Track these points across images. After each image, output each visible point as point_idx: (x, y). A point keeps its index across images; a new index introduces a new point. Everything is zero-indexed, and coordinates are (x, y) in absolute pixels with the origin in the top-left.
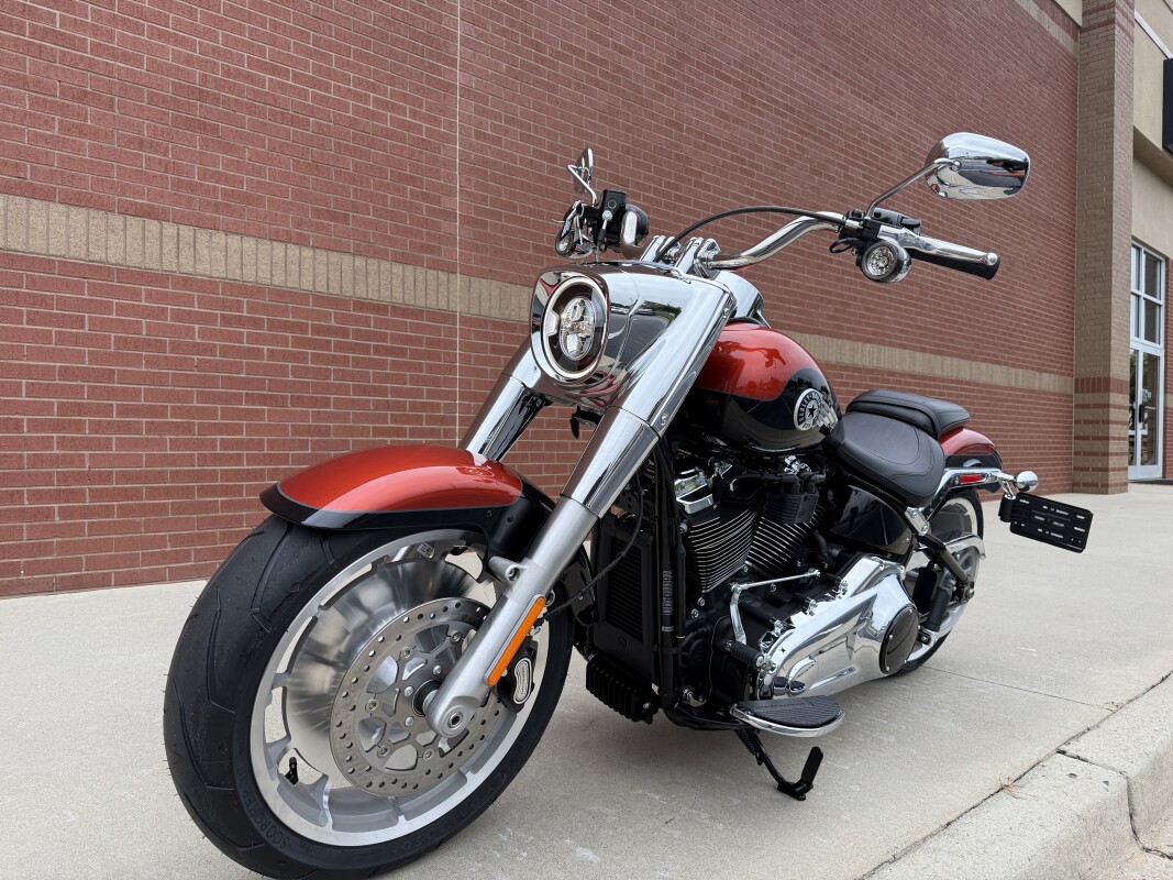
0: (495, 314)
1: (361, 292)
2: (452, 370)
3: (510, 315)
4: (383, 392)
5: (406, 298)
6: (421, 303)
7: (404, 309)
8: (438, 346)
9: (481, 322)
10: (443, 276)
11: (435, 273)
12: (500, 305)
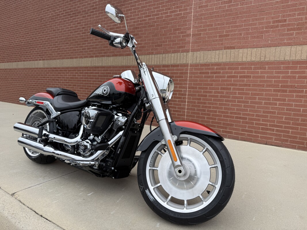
0: (201, 62)
1: (164, 63)
2: (186, 80)
3: (207, 61)
5: (175, 62)
6: (178, 62)
8: (183, 74)
9: (197, 65)
10: (185, 54)
11: (182, 53)
12: (204, 58)
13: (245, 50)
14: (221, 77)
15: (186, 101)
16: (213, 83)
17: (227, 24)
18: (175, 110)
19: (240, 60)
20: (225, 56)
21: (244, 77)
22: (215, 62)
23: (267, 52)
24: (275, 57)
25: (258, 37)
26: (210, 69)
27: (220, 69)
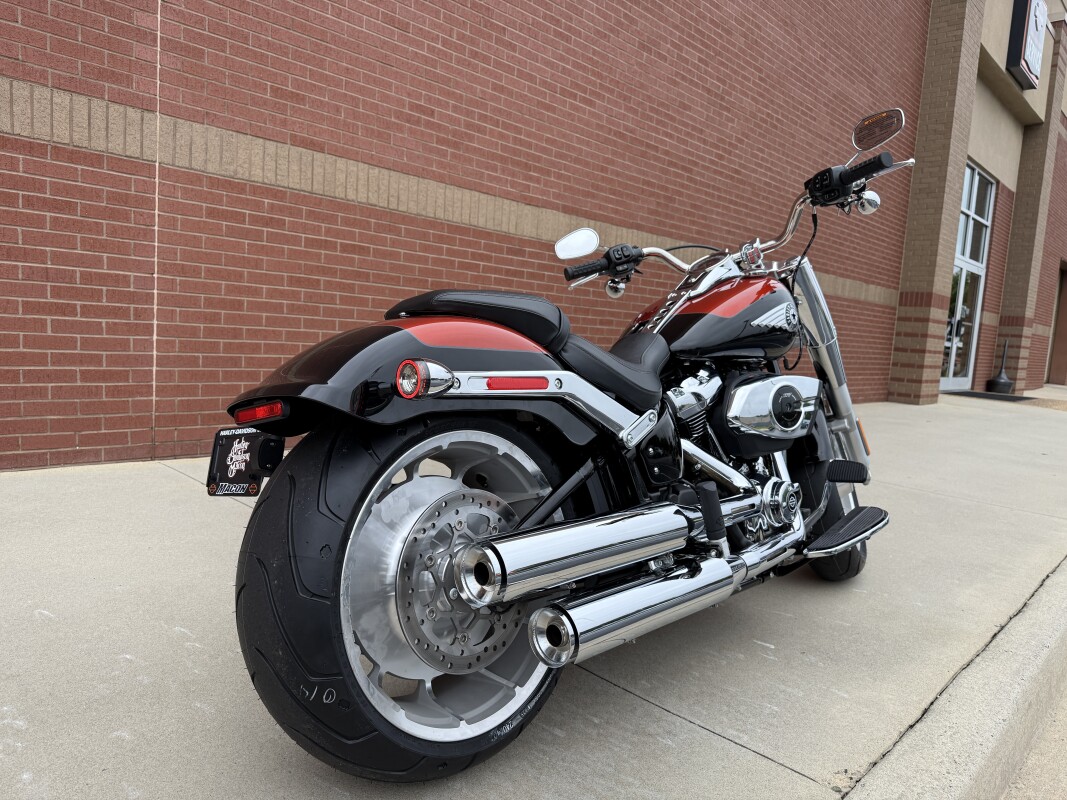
0: (212, 168)
2: (148, 234)
3: (236, 172)
4: (41, 257)
5: (75, 136)
6: (99, 145)
7: (72, 152)
8: (126, 204)
9: (192, 177)
10: (134, 114)
11: (121, 109)
12: (221, 158)
13: (353, 166)
14: (287, 240)
15: (152, 325)
16: (262, 260)
17: (298, 56)
18: (99, 371)
19: (339, 193)
20: (295, 167)
21: (353, 249)
22: (266, 181)
23: (401, 186)
24: (417, 203)
25: (380, 135)
26: (246, 203)
27: (281, 210)
